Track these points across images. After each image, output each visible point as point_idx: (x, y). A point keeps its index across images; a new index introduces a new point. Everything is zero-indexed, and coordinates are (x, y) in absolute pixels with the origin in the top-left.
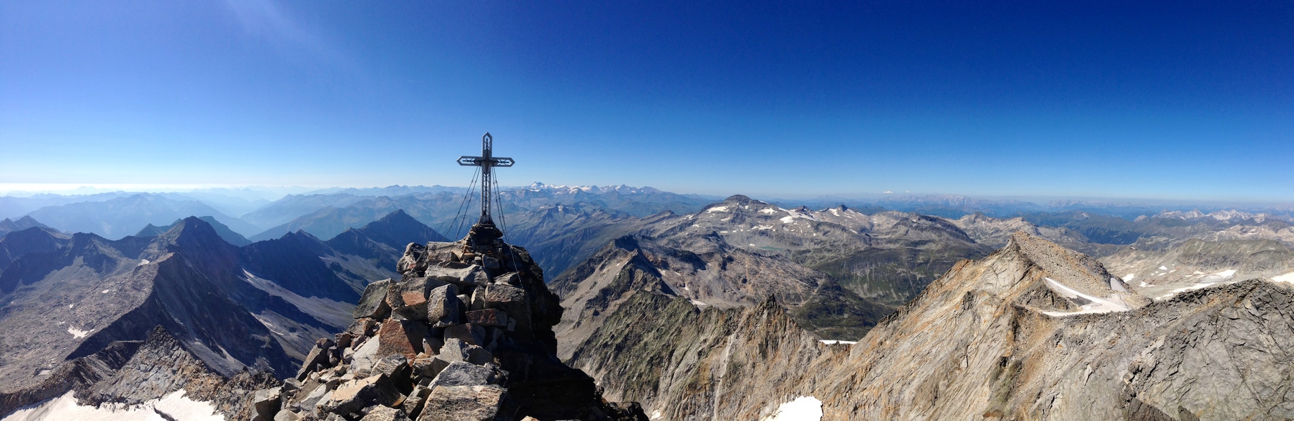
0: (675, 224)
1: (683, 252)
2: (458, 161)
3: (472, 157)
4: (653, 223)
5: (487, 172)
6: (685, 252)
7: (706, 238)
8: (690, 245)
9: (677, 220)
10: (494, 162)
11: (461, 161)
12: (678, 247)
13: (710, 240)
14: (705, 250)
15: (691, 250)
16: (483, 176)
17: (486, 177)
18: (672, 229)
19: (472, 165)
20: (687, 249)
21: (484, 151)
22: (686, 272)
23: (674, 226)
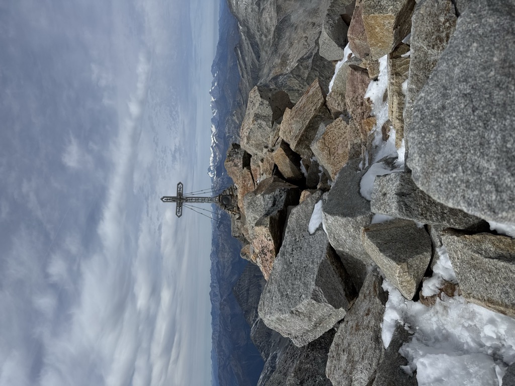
0: (248, 44)
1: (274, 37)
2: (179, 217)
3: (177, 208)
4: (245, 65)
5: (187, 200)
6: (274, 35)
7: (262, 12)
8: (269, 30)
9: (244, 41)
10: (180, 194)
11: (179, 215)
12: (269, 42)
13: (263, 9)
14: (274, 14)
15: (273, 29)
16: (189, 202)
17: (190, 200)
18: (252, 47)
19: (182, 208)
20: (272, 33)
21: (173, 202)
22: (294, 35)
23: (249, 44)
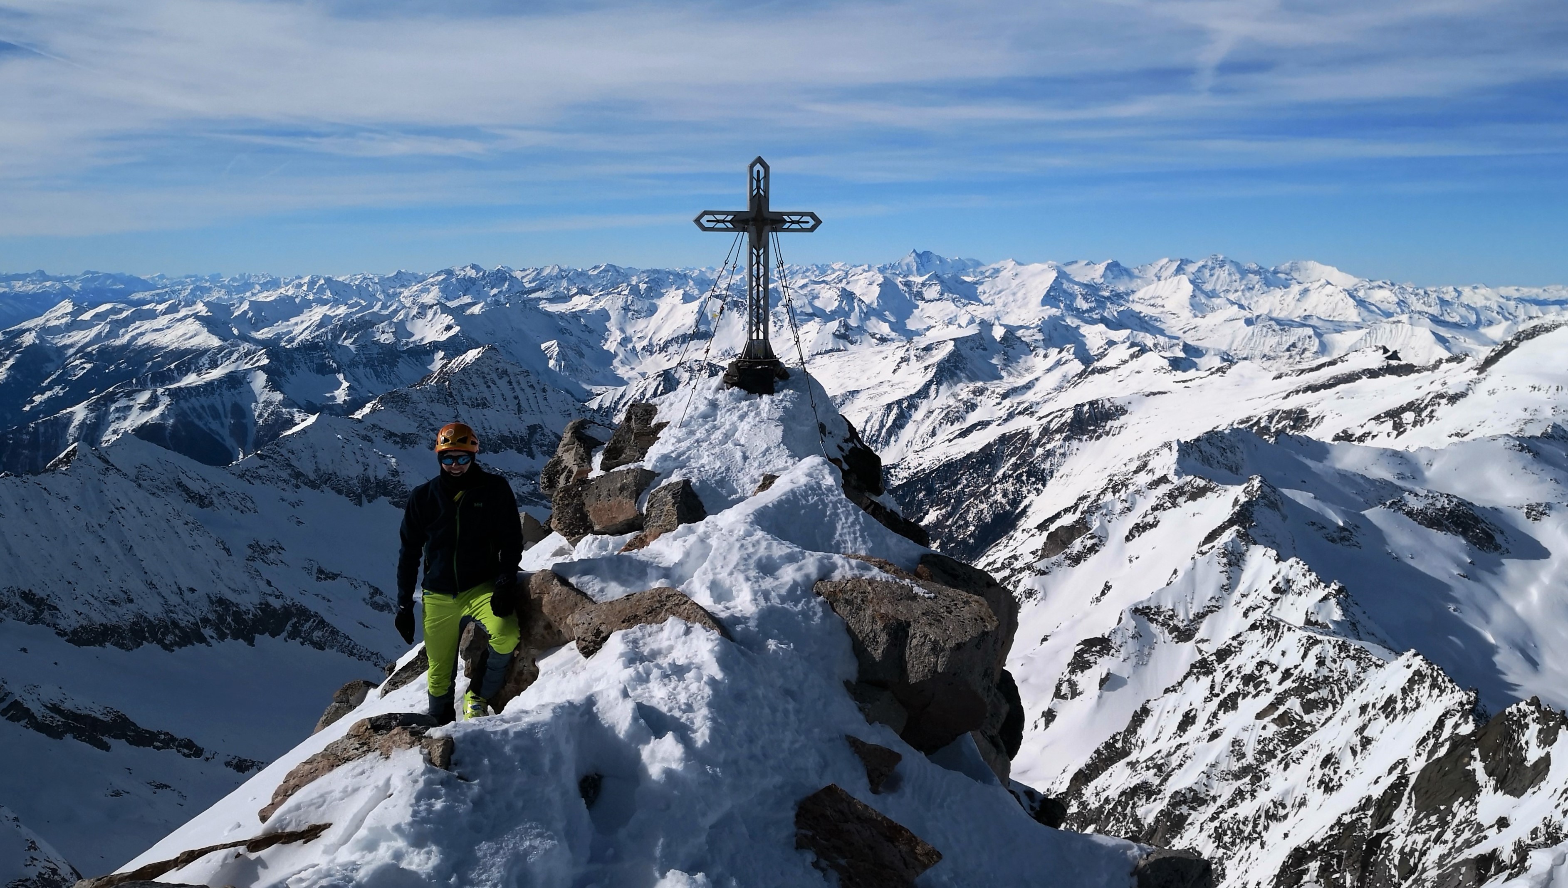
2: (697, 221)
3: (727, 213)
5: (759, 244)
10: (777, 222)
11: (703, 221)
16: (751, 253)
17: (758, 256)
19: (727, 229)
21: (752, 198)
